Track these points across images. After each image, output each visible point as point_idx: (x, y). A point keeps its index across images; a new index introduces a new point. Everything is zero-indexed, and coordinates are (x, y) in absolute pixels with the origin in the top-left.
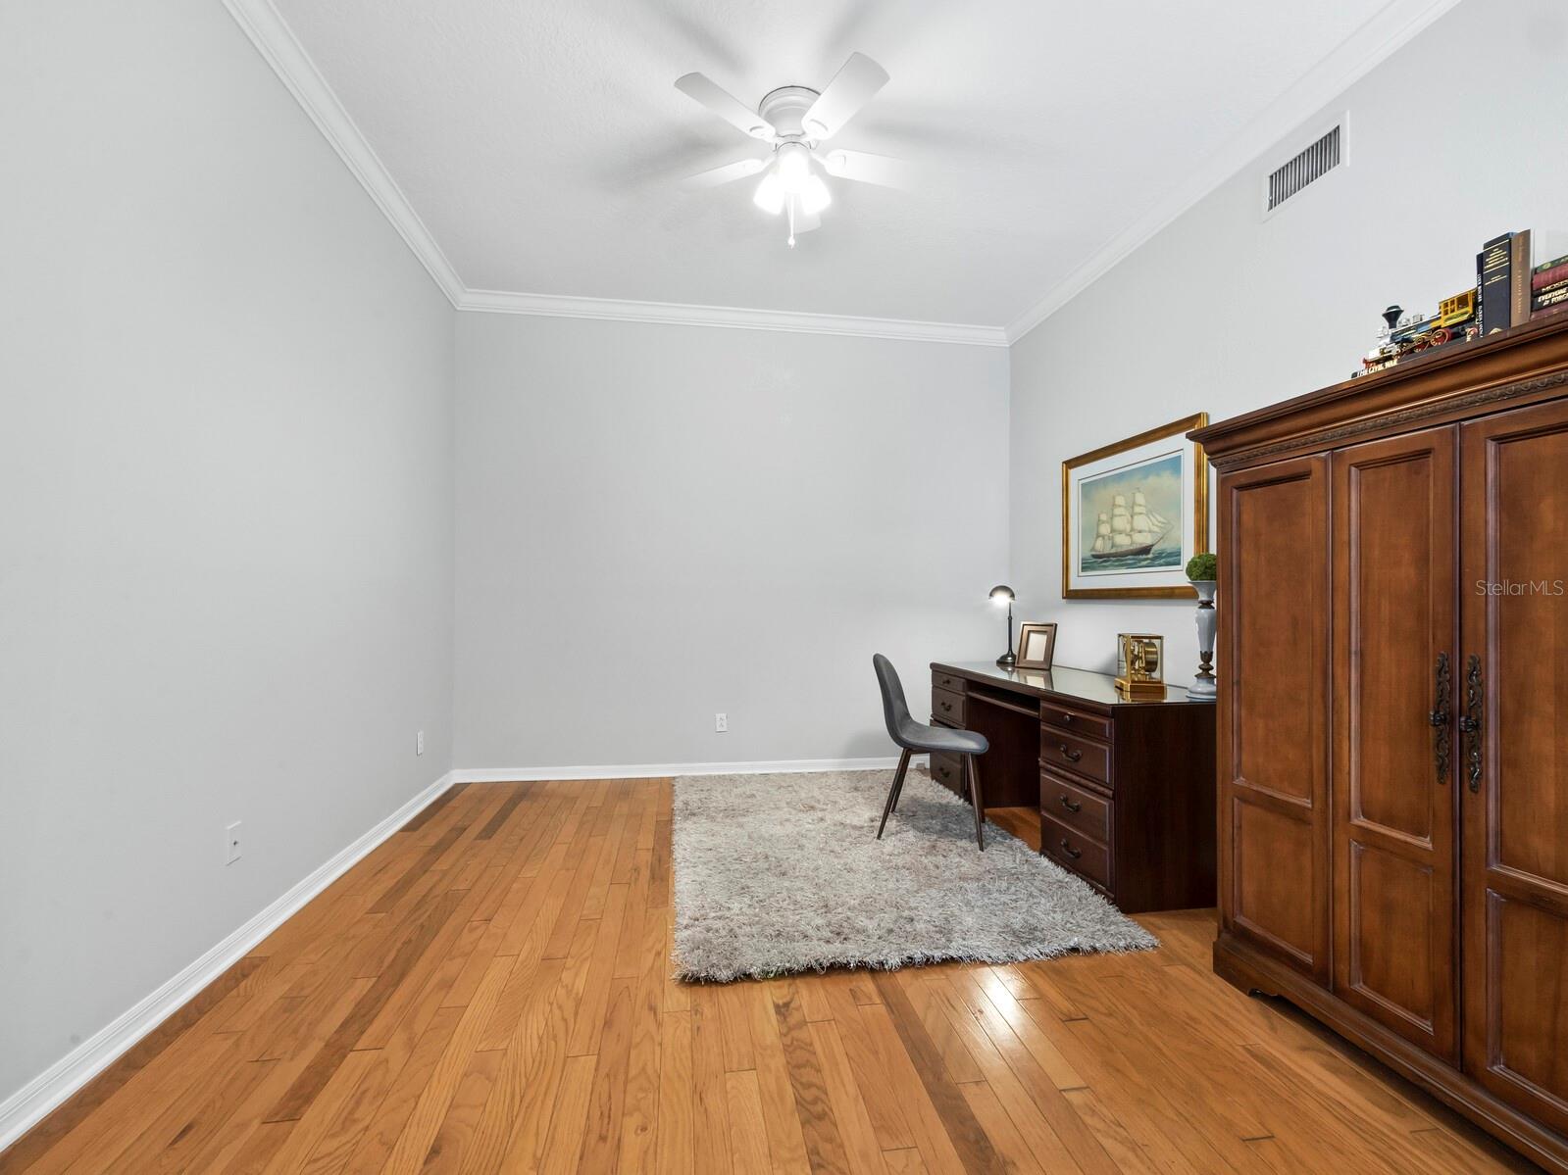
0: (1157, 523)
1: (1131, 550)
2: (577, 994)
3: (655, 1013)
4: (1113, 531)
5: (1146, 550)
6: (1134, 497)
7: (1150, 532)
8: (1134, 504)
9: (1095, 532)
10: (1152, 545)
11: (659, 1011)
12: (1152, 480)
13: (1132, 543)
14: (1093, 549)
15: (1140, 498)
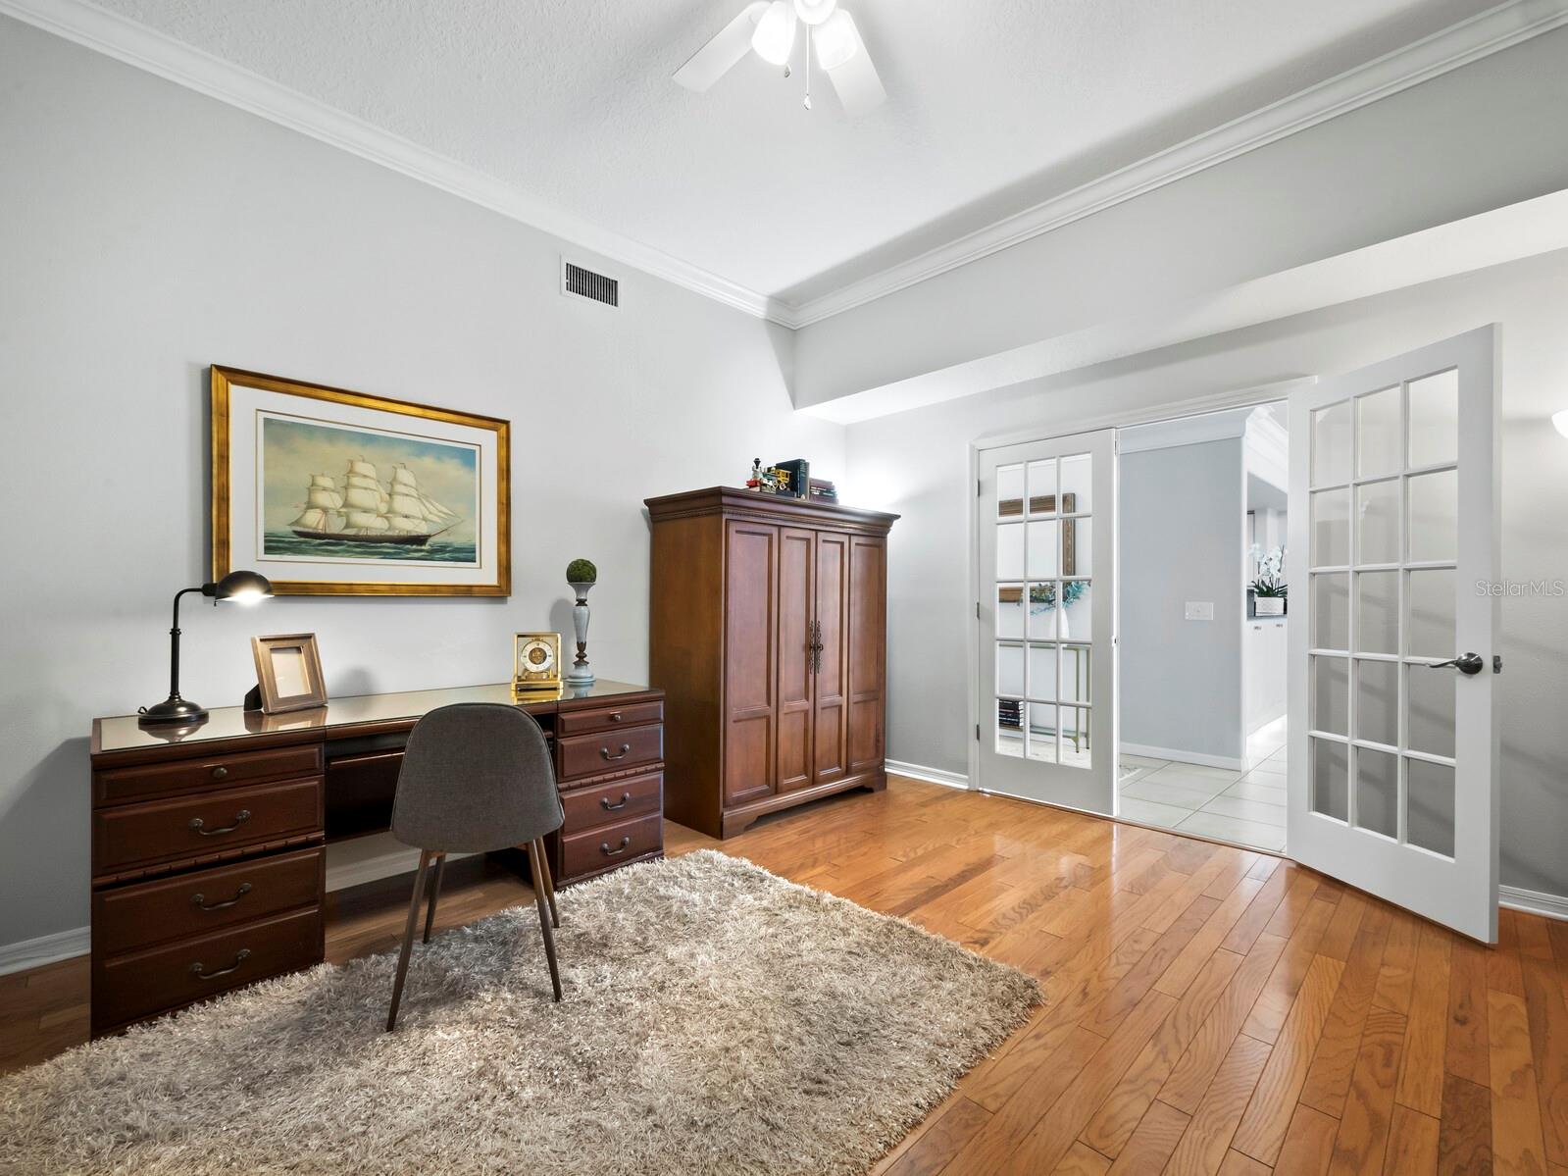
0: (436, 512)
1: (391, 536)
2: (1155, 1045)
3: (1085, 988)
4: (346, 504)
5: (420, 540)
6: (396, 472)
7: (425, 519)
8: (394, 481)
9: (306, 499)
10: (430, 536)
11: (1080, 989)
12: (428, 462)
13: (389, 529)
14: (297, 522)
15: (404, 476)
